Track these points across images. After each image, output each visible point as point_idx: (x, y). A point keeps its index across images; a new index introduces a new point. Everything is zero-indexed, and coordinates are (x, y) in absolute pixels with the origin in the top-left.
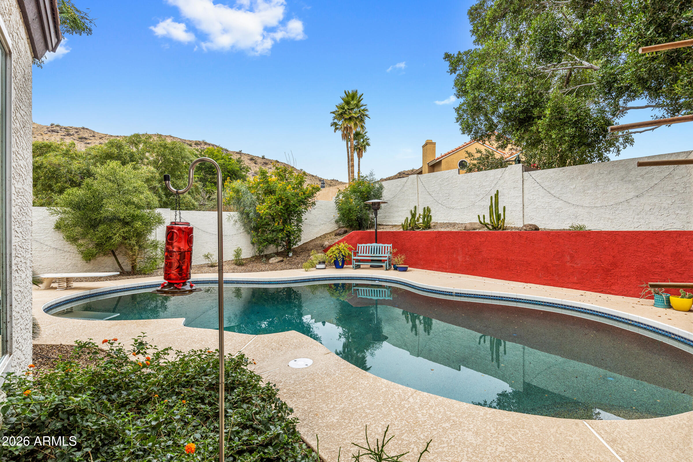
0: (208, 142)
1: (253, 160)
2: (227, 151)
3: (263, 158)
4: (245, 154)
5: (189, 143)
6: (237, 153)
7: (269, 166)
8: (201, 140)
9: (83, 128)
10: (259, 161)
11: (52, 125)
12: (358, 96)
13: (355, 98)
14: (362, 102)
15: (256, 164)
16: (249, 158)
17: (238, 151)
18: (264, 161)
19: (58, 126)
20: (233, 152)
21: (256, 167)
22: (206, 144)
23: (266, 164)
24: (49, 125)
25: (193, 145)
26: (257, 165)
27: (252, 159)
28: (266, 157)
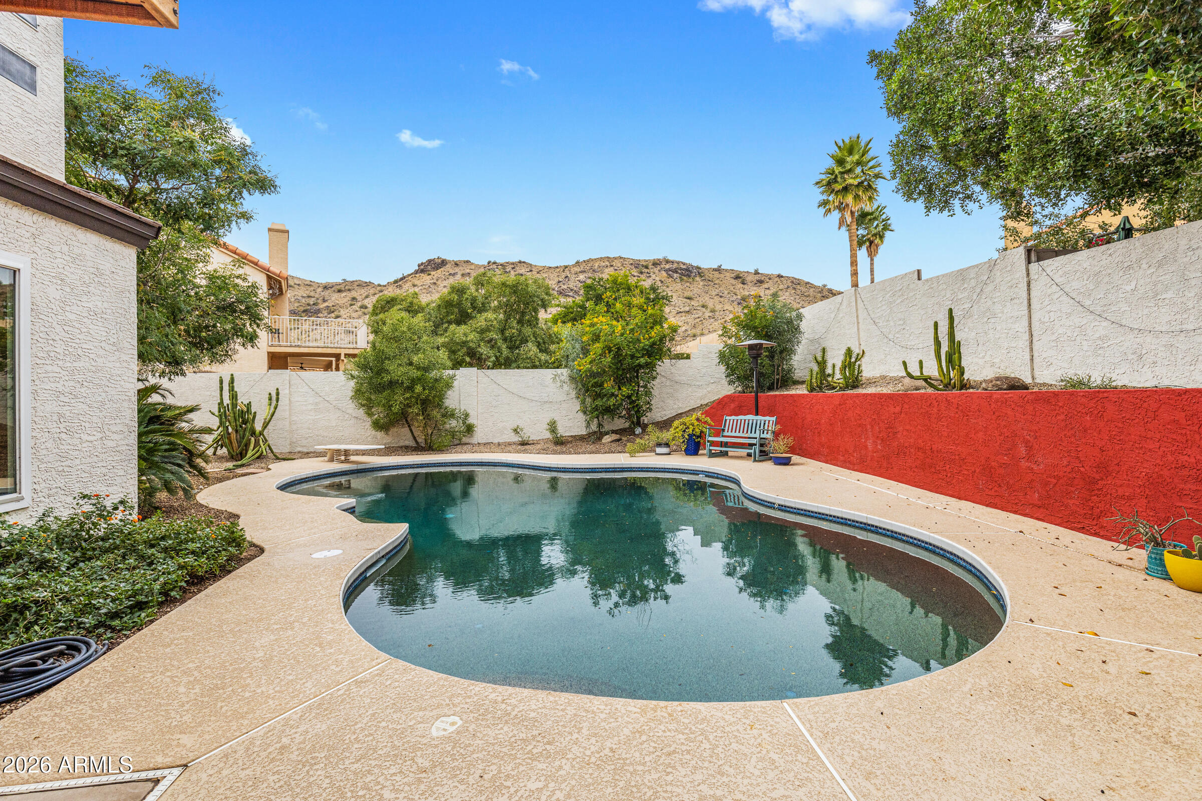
0: (671, 258)
1: (740, 278)
2: (700, 268)
3: (757, 273)
4: (726, 270)
5: (645, 264)
6: (715, 270)
7: (766, 286)
8: (661, 257)
9: (520, 262)
10: (749, 278)
11: (489, 262)
12: (863, 144)
13: (856, 150)
14: (871, 154)
15: (743, 284)
16: (733, 275)
17: (715, 267)
18: (757, 277)
19: (494, 263)
20: (708, 270)
21: (744, 289)
22: (667, 262)
23: (761, 282)
24: (486, 264)
25: (650, 267)
26: (745, 286)
27: (737, 277)
28: (760, 271)
